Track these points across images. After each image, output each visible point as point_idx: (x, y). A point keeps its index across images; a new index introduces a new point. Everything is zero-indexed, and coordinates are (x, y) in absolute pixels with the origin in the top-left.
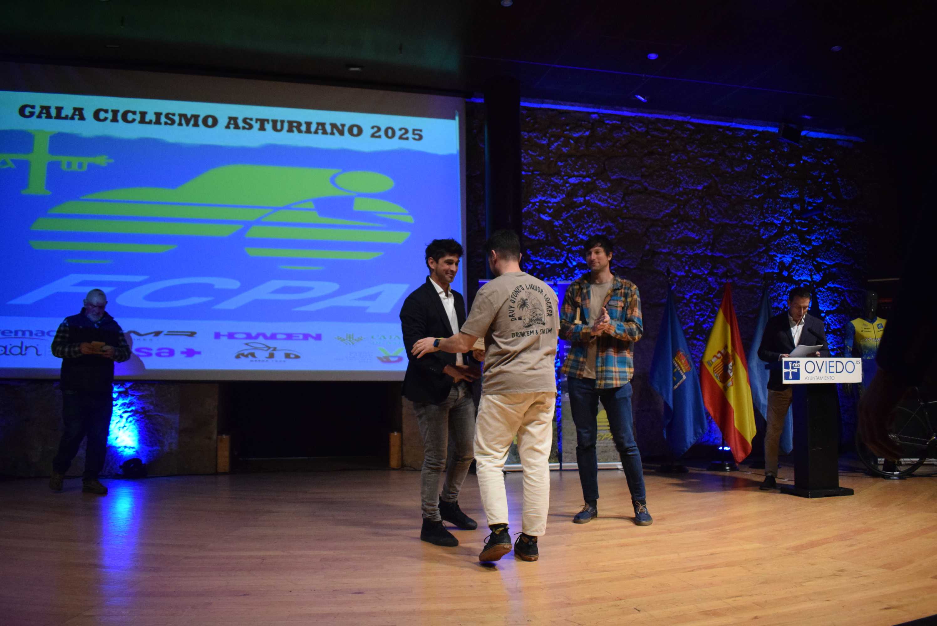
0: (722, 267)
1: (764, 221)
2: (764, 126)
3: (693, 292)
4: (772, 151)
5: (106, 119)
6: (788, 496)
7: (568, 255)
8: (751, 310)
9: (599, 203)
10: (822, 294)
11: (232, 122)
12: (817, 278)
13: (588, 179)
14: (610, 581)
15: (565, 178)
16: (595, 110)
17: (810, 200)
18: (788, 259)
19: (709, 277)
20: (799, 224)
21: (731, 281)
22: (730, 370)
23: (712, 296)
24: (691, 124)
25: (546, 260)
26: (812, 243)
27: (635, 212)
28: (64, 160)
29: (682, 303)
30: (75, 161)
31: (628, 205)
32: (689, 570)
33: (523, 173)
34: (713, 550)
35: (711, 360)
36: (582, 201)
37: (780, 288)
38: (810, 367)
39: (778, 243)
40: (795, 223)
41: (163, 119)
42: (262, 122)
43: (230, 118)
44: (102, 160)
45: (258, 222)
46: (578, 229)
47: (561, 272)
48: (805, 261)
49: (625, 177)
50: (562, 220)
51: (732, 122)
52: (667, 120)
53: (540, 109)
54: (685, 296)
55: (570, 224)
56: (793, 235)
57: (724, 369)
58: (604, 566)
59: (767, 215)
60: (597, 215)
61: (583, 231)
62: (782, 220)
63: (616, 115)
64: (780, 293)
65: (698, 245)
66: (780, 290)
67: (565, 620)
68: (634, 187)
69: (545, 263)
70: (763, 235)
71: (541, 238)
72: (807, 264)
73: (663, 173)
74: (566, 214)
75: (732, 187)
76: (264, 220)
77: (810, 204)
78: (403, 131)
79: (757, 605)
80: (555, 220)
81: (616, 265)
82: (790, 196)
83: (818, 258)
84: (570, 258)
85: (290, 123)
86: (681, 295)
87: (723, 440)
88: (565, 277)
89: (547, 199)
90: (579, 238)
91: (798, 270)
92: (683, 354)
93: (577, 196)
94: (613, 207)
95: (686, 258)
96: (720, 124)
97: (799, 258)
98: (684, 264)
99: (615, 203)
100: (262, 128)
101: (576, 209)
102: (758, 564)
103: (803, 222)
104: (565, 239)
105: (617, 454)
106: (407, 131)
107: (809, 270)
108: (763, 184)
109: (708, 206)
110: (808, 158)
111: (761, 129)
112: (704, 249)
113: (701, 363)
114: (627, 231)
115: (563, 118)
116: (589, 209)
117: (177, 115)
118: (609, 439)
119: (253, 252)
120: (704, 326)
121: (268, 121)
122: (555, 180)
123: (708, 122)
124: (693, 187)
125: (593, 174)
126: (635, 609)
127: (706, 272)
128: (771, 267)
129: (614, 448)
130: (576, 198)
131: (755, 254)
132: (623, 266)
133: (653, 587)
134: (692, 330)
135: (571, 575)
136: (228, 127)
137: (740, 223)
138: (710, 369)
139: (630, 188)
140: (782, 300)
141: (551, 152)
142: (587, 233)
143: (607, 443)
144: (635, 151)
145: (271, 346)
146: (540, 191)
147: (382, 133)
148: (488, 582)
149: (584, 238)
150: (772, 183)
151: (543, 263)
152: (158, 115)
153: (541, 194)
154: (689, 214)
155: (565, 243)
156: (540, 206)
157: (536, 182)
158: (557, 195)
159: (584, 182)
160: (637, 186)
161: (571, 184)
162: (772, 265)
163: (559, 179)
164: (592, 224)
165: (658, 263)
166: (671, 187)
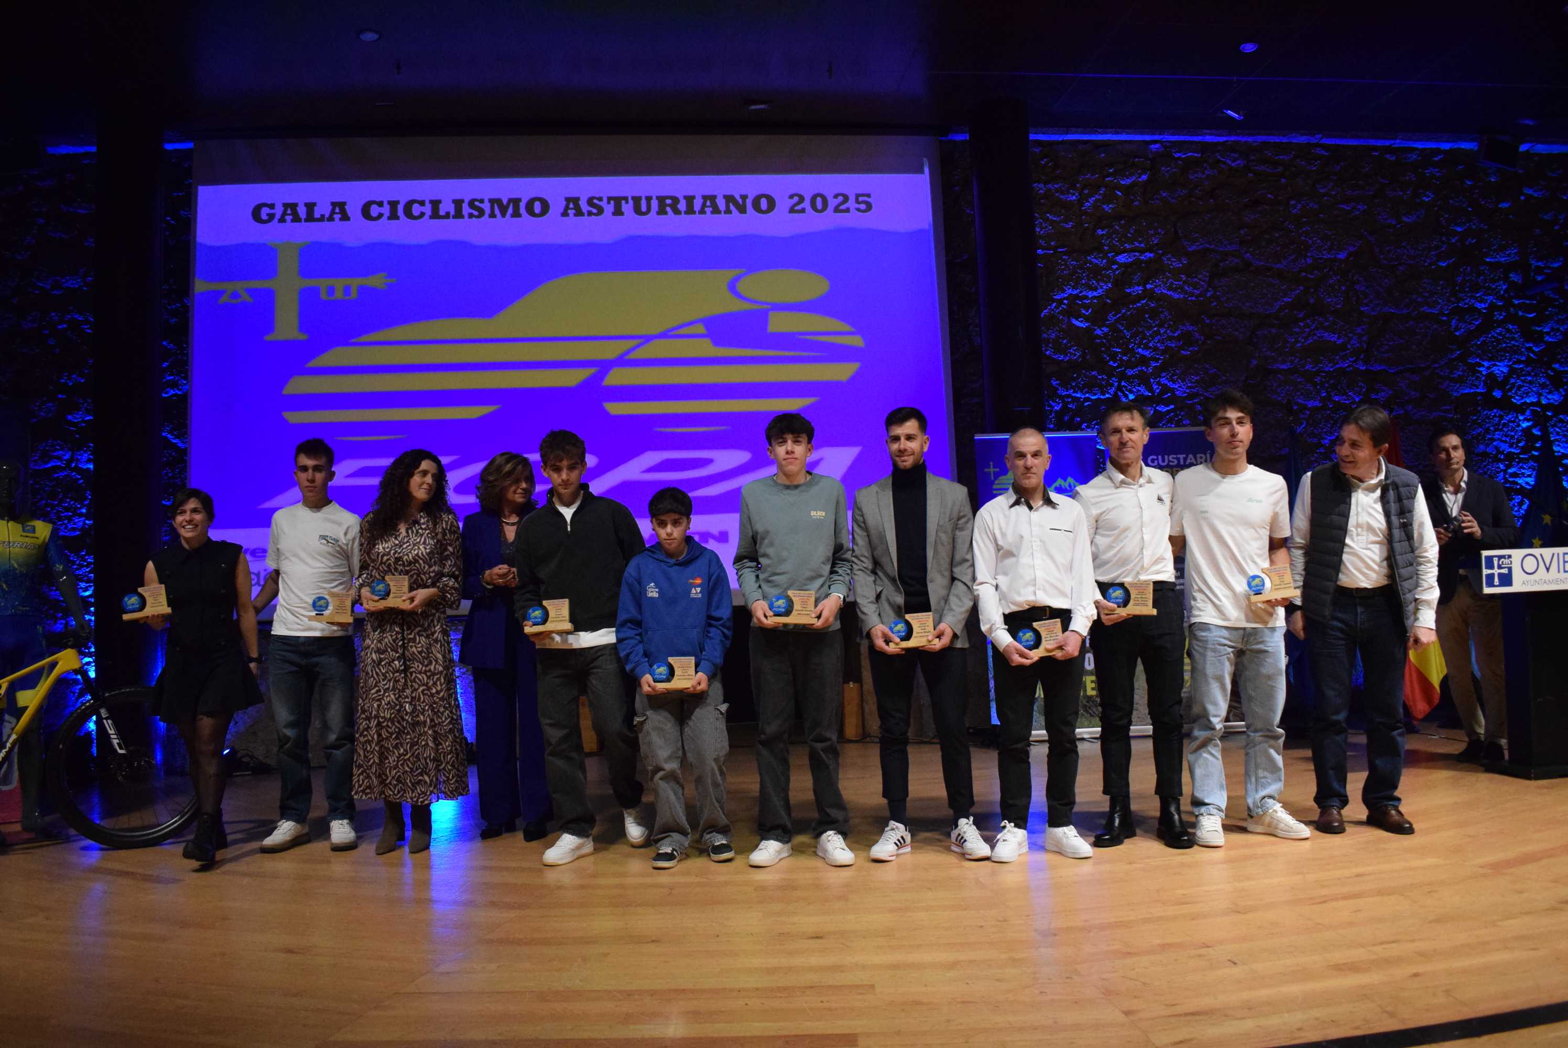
0: (1384, 388)
1: (1458, 306)
2: (1453, 141)
4: (1469, 183)
5: (380, 215)
6: (1497, 776)
7: (1120, 384)
9: (1169, 293)
10: (1565, 427)
11: (571, 206)
12: (1555, 398)
13: (1149, 255)
14: (1193, 919)
15: (1109, 255)
16: (1156, 137)
17: (1539, 264)
18: (1501, 369)
20: (1519, 306)
21: (1402, 412)
24: (1323, 147)
25: (1084, 395)
26: (1545, 339)
27: (1231, 304)
30: (339, 284)
31: (1218, 293)
32: (1318, 900)
33: (1039, 251)
34: (1359, 870)
36: (1140, 292)
38: (1530, 564)
39: (1484, 343)
40: (1514, 306)
41: (466, 209)
42: (617, 202)
43: (568, 200)
44: (377, 281)
45: (622, 361)
46: (1135, 340)
48: (1533, 371)
49: (1212, 247)
50: (1107, 327)
51: (1396, 139)
52: (1281, 143)
53: (1063, 142)
55: (1122, 331)
56: (1511, 327)
58: (1183, 895)
59: (1462, 295)
60: (1166, 313)
61: (1144, 342)
62: (1489, 301)
63: (1192, 143)
64: (1489, 427)
65: (1342, 353)
66: (1489, 423)
67: (1123, 977)
68: (1227, 262)
69: (1082, 400)
70: (1457, 329)
71: (1074, 358)
72: (1535, 375)
73: (1277, 235)
74: (1114, 315)
75: (1399, 251)
76: (627, 358)
77: (1539, 271)
78: (840, 198)
79: (1420, 955)
80: (1096, 327)
81: (1202, 395)
82: (1503, 259)
83: (1556, 363)
84: (1124, 389)
85: (661, 200)
89: (1081, 292)
90: (1138, 353)
91: (1519, 387)
93: (1130, 285)
94: (1193, 298)
95: (1322, 376)
96: (1375, 144)
97: (1522, 366)
98: (1318, 387)
99: (1197, 292)
100: (618, 212)
101: (1131, 306)
102: (1430, 892)
103: (1528, 302)
104: (1113, 357)
106: (846, 198)
107: (1540, 385)
108: (1453, 241)
109: (1358, 287)
110: (1535, 191)
111: (1446, 146)
114: (1220, 338)
115: (1103, 155)
116: (1153, 305)
117: (486, 201)
119: (615, 408)
121: (626, 199)
122: (1093, 260)
123: (1353, 143)
124: (1329, 256)
125: (1157, 244)
126: (1230, 960)
127: (1357, 400)
128: (1472, 384)
131: (1443, 363)
133: (1259, 927)
135: (1132, 910)
136: (565, 214)
137: (1415, 312)
139: (1221, 265)
140: (1492, 440)
141: (1086, 213)
142: (1151, 344)
144: (1228, 201)
146: (1071, 281)
147: (806, 204)
148: (1005, 921)
149: (1145, 354)
150: (1470, 239)
151: (1080, 398)
152: (458, 203)
153: (1070, 285)
154: (1325, 302)
155: (1114, 363)
156: (1069, 305)
157: (1062, 265)
158: (1098, 284)
159: (1143, 260)
160: (1233, 261)
161: (1120, 265)
162: (1473, 381)
163: (1100, 257)
164: (1158, 330)
165: (1274, 388)
166: (1293, 257)
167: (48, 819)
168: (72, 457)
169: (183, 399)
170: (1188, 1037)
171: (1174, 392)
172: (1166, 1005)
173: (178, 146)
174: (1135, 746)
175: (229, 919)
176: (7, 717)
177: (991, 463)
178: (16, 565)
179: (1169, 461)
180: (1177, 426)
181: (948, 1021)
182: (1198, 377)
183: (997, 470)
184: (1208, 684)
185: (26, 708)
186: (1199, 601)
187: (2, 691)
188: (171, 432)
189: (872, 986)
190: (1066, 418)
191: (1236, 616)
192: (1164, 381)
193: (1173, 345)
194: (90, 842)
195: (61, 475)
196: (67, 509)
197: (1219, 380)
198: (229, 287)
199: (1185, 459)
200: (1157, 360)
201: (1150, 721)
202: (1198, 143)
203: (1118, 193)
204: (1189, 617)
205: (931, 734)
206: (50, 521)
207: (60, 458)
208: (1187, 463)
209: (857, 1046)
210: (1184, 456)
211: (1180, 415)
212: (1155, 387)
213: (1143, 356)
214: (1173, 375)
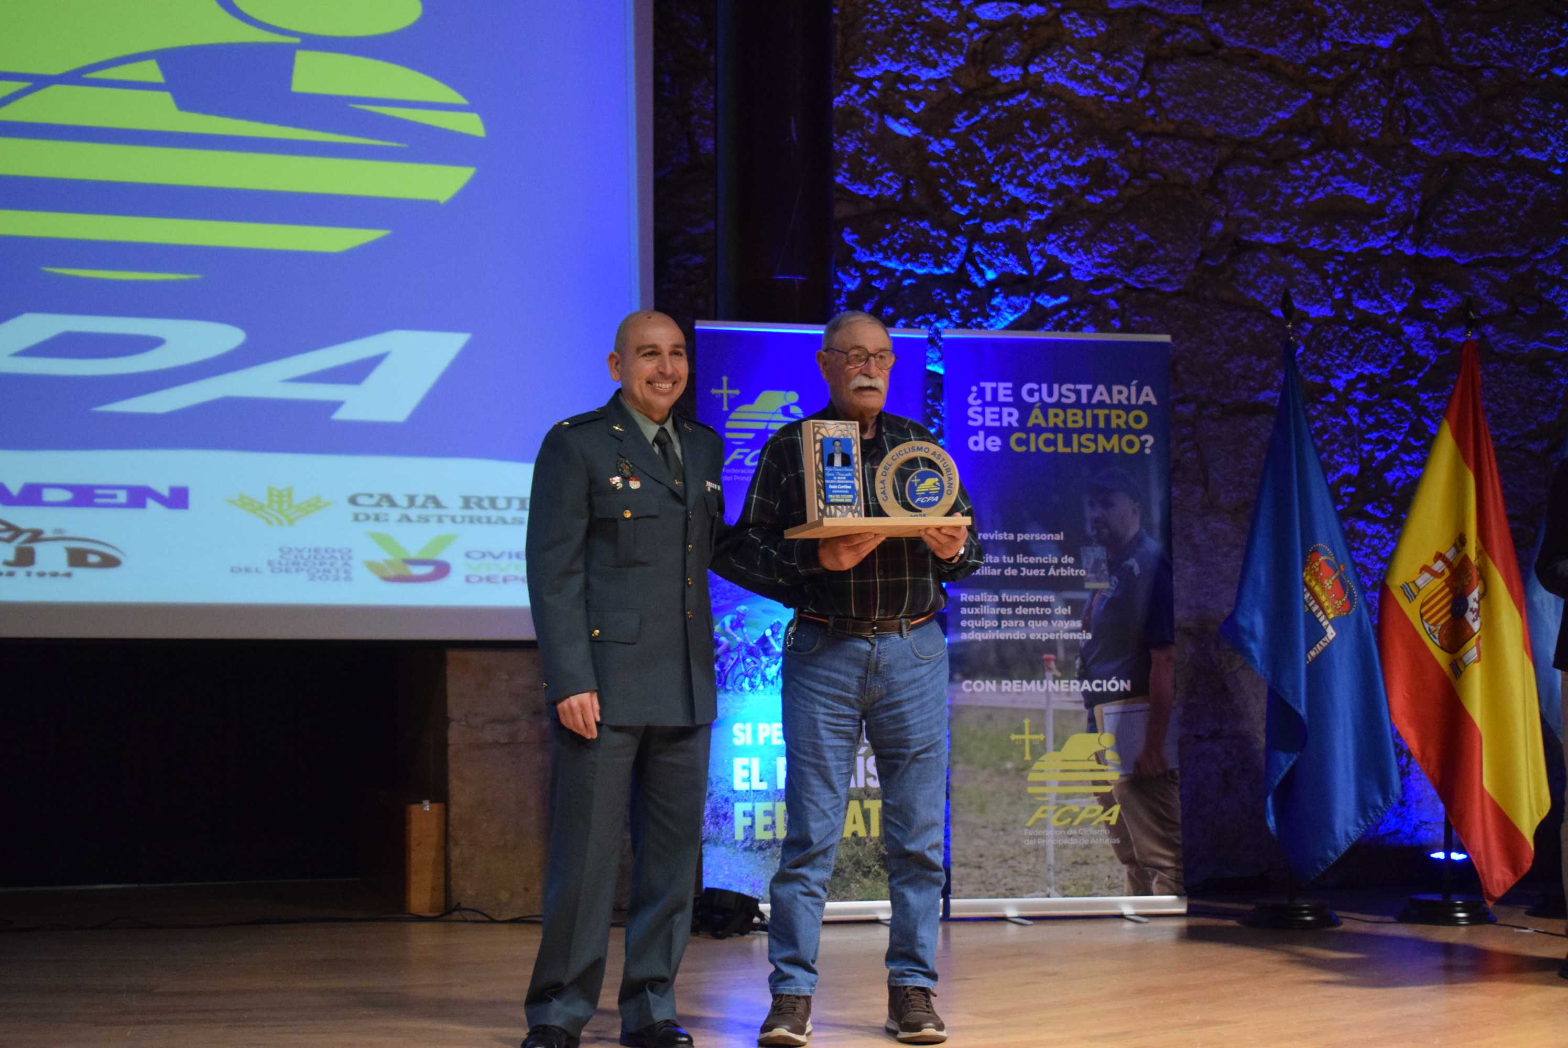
0: (1445, 291)
3: (1358, 370)
7: (970, 250)
8: (1533, 427)
9: (1070, 85)
19: (1406, 324)
21: (1476, 337)
22: (1471, 609)
23: (1414, 383)
25: (904, 265)
27: (1181, 116)
29: (1321, 403)
31: (1159, 93)
35: (1414, 582)
36: (1017, 78)
46: (1002, 169)
47: (947, 301)
50: (953, 138)
54: (1331, 381)
55: (980, 149)
57: (1451, 611)
60: (1063, 122)
61: (1018, 173)
65: (1375, 223)
68: (1178, 36)
69: (898, 274)
71: (887, 193)
74: (967, 118)
75: (1485, 41)
80: (931, 139)
84: (978, 260)
86: (1319, 379)
87: (1448, 827)
88: (960, 316)
89: (907, 68)
90: (1007, 194)
92: (1327, 561)
93: (999, 64)
94: (1113, 99)
95: (1338, 263)
98: (1330, 281)
99: (1120, 87)
101: (999, 104)
105: (1119, 871)
109: (1409, 102)
112: (1391, 234)
113: (1384, 590)
114: (1154, 176)
116: (1038, 105)
118: (1095, 823)
120: (1390, 477)
124: (1362, 41)
127: (1398, 309)
129: (1112, 852)
130: (998, 68)
131: (1551, 253)
132: (1140, 286)
134: (1351, 490)
137: (1508, 157)
138: (1411, 610)
139: (1168, 40)
142: (1031, 179)
143: (1092, 836)
145: (23, 525)
146: (889, 45)
149: (1020, 196)
151: (894, 270)
154: (1350, 125)
155: (962, 210)
156: (884, 91)
157: (877, 13)
158: (941, 56)
159: (1025, 18)
160: (1188, 35)
161: (983, 26)
163: (945, 6)
164: (1046, 154)
165: (1251, 277)
166: (1296, 38)
171: (1068, 273)
177: (725, 379)
179: (1061, 395)
180: (1076, 328)
182: (1116, 248)
183: (737, 392)
192: (1052, 249)
193: (1072, 184)
197: (1153, 256)
199: (1091, 394)
200: (1041, 209)
208: (1094, 401)
210: (1090, 387)
211: (1078, 315)
212: (1035, 259)
213: (1015, 199)
214: (1070, 240)
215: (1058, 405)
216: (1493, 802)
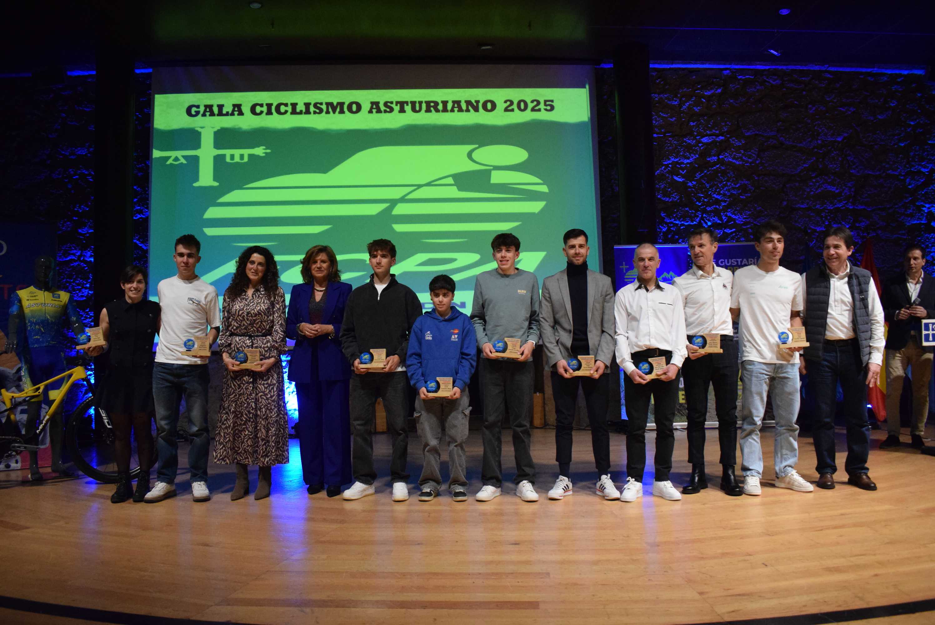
0: (864, 220)
1: (911, 170)
2: (909, 69)
4: (919, 95)
5: (262, 112)
7: (702, 216)
9: (733, 161)
11: (374, 107)
13: (721, 138)
14: (741, 538)
15: (697, 138)
16: (727, 66)
21: (875, 234)
24: (829, 73)
25: (681, 222)
27: (771, 168)
28: (228, 152)
30: (237, 153)
31: (763, 161)
32: (818, 529)
33: (655, 135)
34: (843, 511)
36: (716, 160)
37: (928, 239)
39: (926, 193)
41: (312, 109)
42: (402, 104)
43: (372, 103)
44: (260, 151)
45: (403, 200)
46: (712, 189)
49: (760, 133)
50: (695, 181)
51: (874, 68)
52: (804, 70)
53: (670, 69)
55: (704, 184)
58: (736, 523)
59: (913, 163)
60: (731, 173)
61: (717, 190)
62: (929, 167)
63: (749, 70)
64: (928, 244)
65: (839, 199)
66: (929, 241)
67: (699, 572)
68: (769, 143)
69: (679, 225)
70: (909, 184)
71: (675, 200)
73: (800, 126)
74: (700, 174)
75: (875, 136)
76: (406, 198)
78: (535, 103)
79: (879, 564)
80: (688, 181)
81: (752, 223)
84: (705, 219)
85: (428, 103)
89: (680, 160)
90: (714, 197)
93: (710, 156)
94: (748, 164)
95: (826, 212)
96: (861, 71)
98: (824, 219)
99: (750, 160)
100: (402, 111)
101: (710, 169)
102: (886, 525)
104: (699, 200)
106: (538, 103)
108: (908, 130)
109: (849, 158)
111: (906, 73)
112: (844, 202)
114: (762, 188)
115: (694, 77)
116: (723, 168)
117: (324, 104)
119: (399, 228)
121: (407, 103)
122: (687, 141)
123: (848, 70)
124: (832, 139)
125: (727, 131)
126: (763, 564)
128: (918, 218)
131: (900, 205)
133: (782, 544)
135: (705, 532)
136: (370, 112)
137: (884, 174)
139: (765, 144)
141: (683, 112)
144: (770, 105)
147: (515, 106)
148: (628, 536)
150: (919, 130)
152: (307, 105)
153: (673, 156)
154: (828, 167)
155: (699, 203)
156: (672, 168)
157: (669, 144)
158: (690, 155)
159: (718, 141)
160: (772, 142)
161: (704, 144)
162: (919, 216)
163: (691, 139)
164: (726, 184)
165: (796, 219)
166: (809, 140)
167: (66, 465)
168: (81, 254)
169: (146, 221)
170: (736, 608)
171: (735, 222)
172: (725, 589)
173: (143, 71)
174: (708, 434)
175: (171, 526)
176: (43, 406)
177: (624, 263)
178: (49, 317)
179: (732, 263)
180: (737, 241)
181: (593, 595)
182: (750, 212)
183: (628, 267)
184: (753, 397)
185: (54, 400)
186: (748, 347)
187: (41, 391)
188: (138, 240)
189: (548, 574)
190: (670, 236)
191: (770, 357)
192: (729, 214)
193: (735, 193)
194: (91, 479)
195: (76, 264)
196: (78, 285)
197: (763, 214)
198: (173, 154)
199: (741, 262)
200: (725, 201)
201: (717, 419)
202: (752, 70)
203: (703, 100)
204: (741, 357)
205: (585, 425)
206: (67, 292)
207: (74, 254)
208: (743, 264)
209: (539, 609)
210: (741, 260)
211: (739, 235)
212: (724, 218)
213: (718, 199)
214: (735, 210)
215: (731, 266)
216: (880, 389)
